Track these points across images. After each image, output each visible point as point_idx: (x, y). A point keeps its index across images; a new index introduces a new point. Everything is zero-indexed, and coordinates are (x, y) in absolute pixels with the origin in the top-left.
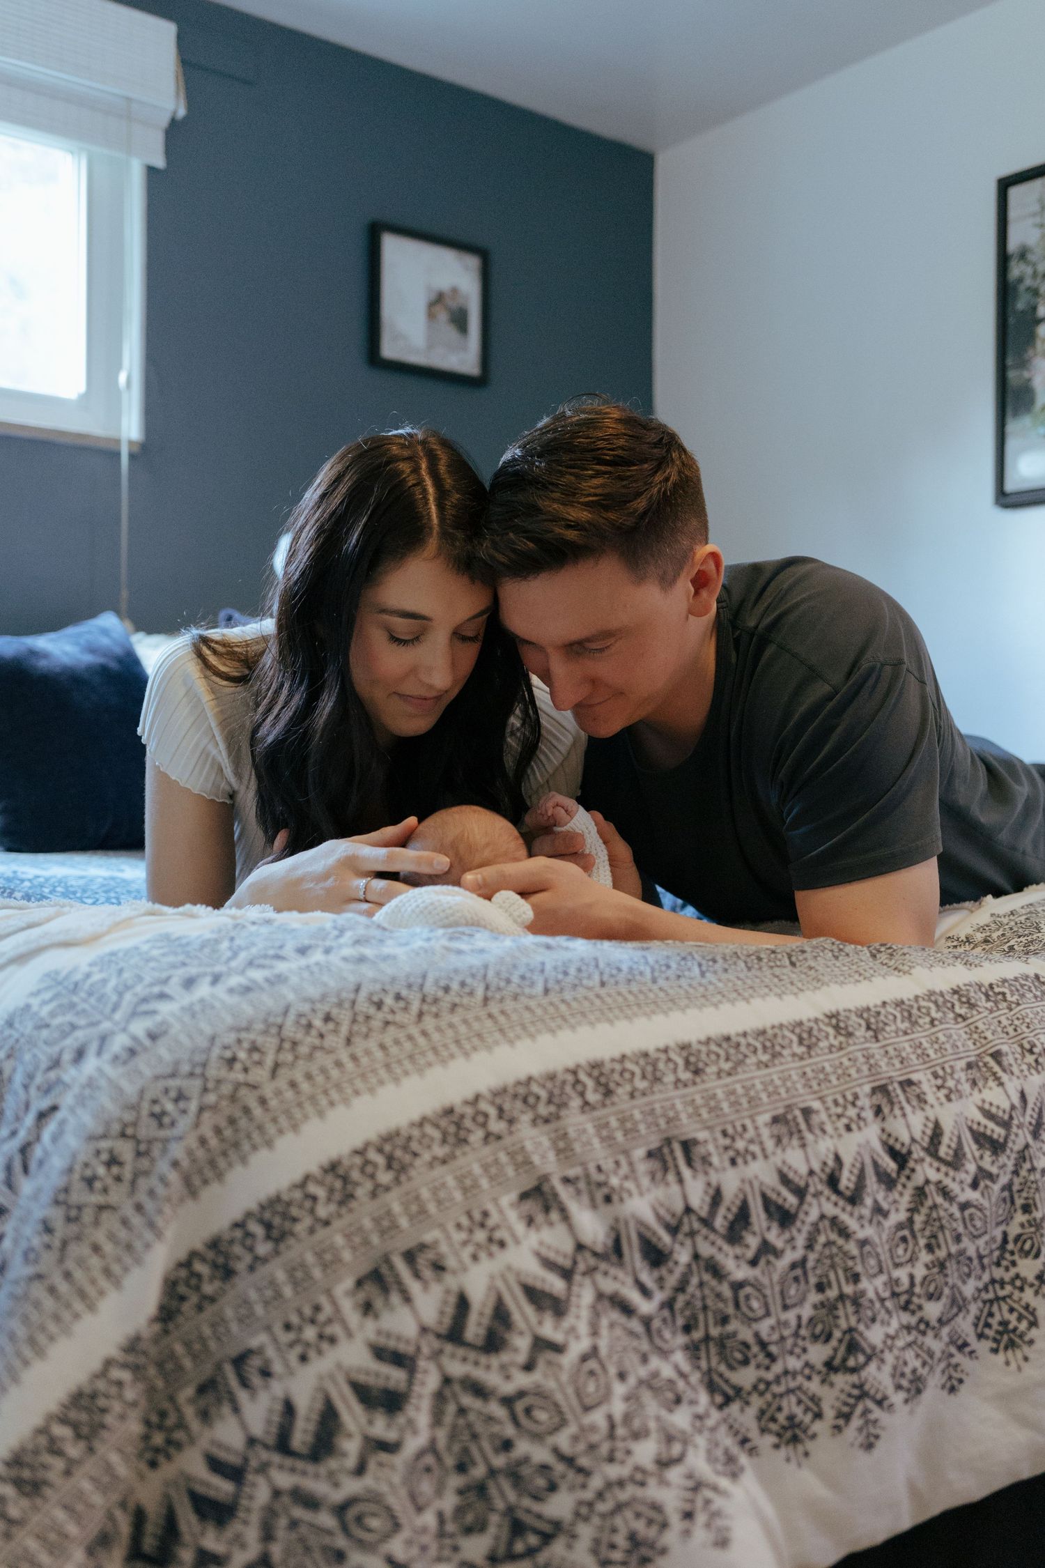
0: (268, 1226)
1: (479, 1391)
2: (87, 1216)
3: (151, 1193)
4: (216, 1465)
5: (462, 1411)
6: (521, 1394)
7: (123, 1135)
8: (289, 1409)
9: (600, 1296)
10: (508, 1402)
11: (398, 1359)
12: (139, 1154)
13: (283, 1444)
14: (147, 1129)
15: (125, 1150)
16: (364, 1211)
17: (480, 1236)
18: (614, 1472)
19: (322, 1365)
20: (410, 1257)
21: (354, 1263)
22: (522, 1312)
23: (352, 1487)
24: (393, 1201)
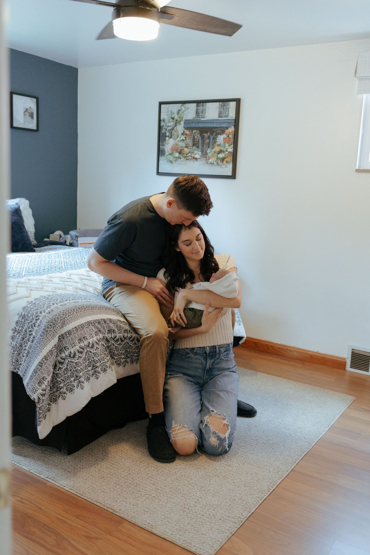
0: (69, 333)
1: (91, 352)
2: (49, 331)
3: (56, 329)
4: (61, 358)
5: (89, 354)
6: (95, 353)
7: (51, 322)
8: (71, 352)
9: (101, 344)
10: (93, 353)
11: (82, 348)
12: (53, 325)
13: (70, 356)
14: (54, 322)
15: (52, 324)
16: (79, 332)
17: (91, 336)
18: (103, 362)
19: (74, 348)
20: (84, 338)
21: (78, 338)
22: (95, 344)
23: (77, 361)
24: (82, 331)
